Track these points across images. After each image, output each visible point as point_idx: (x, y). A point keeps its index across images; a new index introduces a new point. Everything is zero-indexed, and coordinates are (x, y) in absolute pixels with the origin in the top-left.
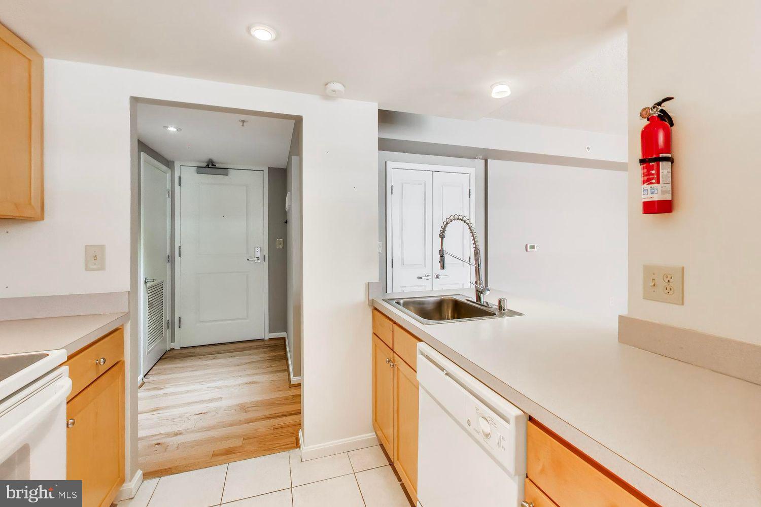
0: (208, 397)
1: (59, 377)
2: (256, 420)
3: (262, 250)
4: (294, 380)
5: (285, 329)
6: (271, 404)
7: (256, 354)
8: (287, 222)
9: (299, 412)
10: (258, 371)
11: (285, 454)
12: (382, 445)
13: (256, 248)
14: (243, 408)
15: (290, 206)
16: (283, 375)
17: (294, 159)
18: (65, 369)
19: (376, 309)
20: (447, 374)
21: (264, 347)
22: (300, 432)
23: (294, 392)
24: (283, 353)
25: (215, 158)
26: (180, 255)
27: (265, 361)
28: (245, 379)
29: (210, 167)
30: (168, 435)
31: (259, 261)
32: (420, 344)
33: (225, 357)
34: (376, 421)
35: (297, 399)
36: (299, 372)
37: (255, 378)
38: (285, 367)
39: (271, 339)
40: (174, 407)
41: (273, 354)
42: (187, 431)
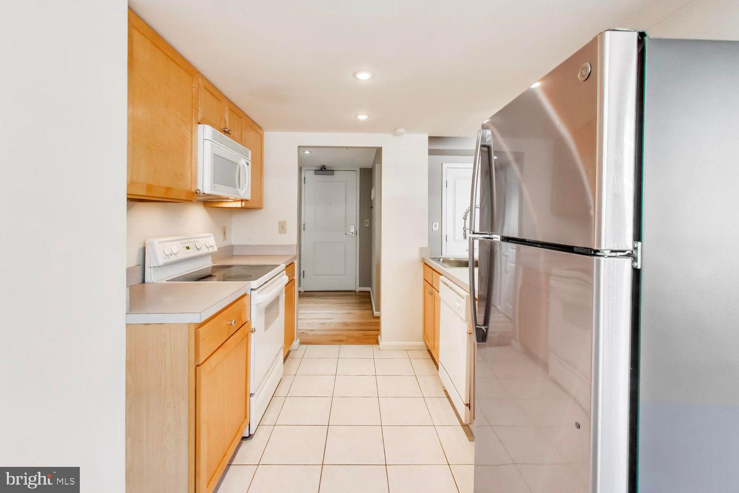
0: (324, 317)
1: (283, 275)
2: (353, 330)
3: (355, 228)
4: (376, 313)
5: (370, 285)
6: (361, 324)
7: (352, 299)
8: (372, 207)
9: (379, 330)
10: (352, 308)
11: (371, 346)
12: (429, 351)
13: (351, 226)
14: (345, 324)
15: (374, 198)
16: (370, 312)
17: (377, 165)
18: (285, 272)
19: (426, 264)
20: (450, 288)
21: (356, 295)
22: (379, 337)
23: (376, 320)
24: (368, 300)
25: (326, 164)
26: (304, 230)
27: (357, 303)
28: (345, 311)
29: (323, 170)
30: (306, 330)
31: (353, 235)
32: (441, 276)
33: (332, 299)
34: (425, 333)
35: (378, 324)
36: (378, 309)
37: (351, 311)
38: (370, 308)
39: (360, 291)
40: (307, 319)
41: (361, 300)
42: (316, 330)
